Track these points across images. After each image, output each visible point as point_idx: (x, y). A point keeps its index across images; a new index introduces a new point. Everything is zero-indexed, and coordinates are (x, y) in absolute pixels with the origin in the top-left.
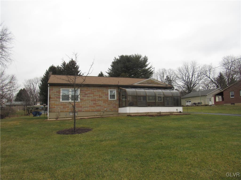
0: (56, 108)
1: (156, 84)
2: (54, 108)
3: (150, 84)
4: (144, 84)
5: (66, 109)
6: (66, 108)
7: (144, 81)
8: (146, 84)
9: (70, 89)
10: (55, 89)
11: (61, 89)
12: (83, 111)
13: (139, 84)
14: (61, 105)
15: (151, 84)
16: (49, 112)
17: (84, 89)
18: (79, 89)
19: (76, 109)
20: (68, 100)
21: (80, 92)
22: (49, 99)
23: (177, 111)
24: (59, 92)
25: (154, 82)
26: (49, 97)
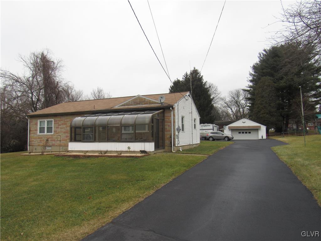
0: (35, 141)
1: (147, 104)
2: (33, 141)
3: (138, 104)
4: (129, 105)
5: (42, 142)
7: (130, 101)
8: (131, 105)
9: (45, 120)
10: (34, 121)
11: (38, 120)
12: (56, 146)
13: (122, 106)
14: (39, 138)
15: (140, 104)
16: (29, 146)
17: (58, 119)
18: (53, 119)
19: (50, 143)
20: (44, 132)
21: (54, 123)
22: (29, 131)
23: (128, 150)
24: (36, 124)
25: (144, 100)
26: (29, 130)
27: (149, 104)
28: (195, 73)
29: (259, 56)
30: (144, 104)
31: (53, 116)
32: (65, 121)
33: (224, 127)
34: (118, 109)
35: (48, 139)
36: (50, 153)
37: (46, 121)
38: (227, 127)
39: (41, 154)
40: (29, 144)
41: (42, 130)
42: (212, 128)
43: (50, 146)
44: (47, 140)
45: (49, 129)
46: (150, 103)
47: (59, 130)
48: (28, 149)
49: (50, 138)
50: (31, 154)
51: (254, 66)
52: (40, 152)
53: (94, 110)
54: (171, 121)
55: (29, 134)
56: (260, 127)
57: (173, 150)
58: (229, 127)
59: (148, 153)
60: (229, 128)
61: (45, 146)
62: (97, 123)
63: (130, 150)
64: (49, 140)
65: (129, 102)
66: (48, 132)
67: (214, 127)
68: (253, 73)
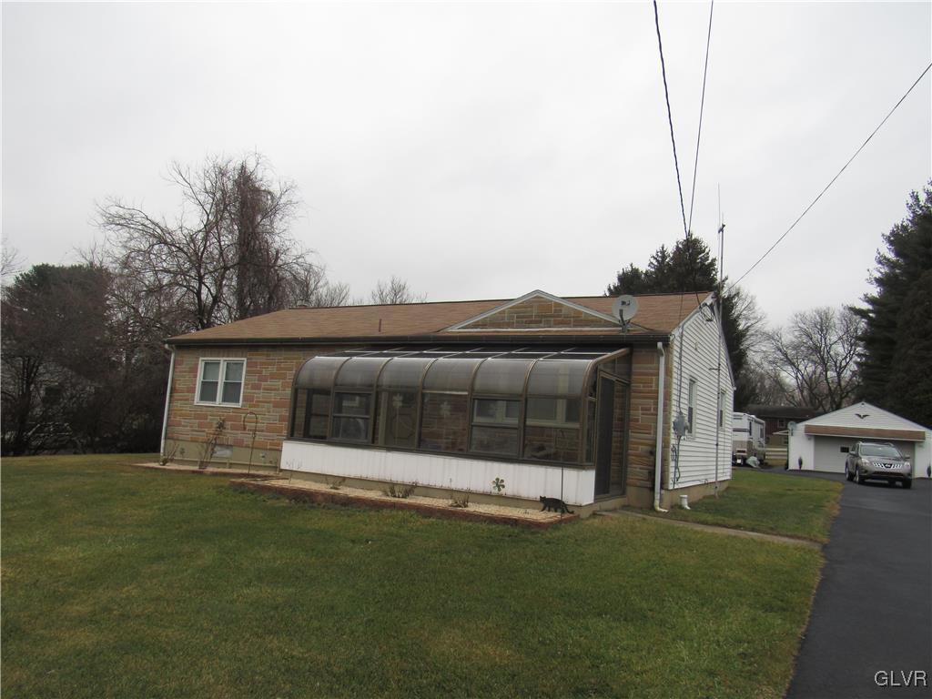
1: (567, 323)
2: (179, 425)
3: (531, 322)
4: (499, 326)
5: (204, 431)
6: (206, 429)
7: (504, 311)
8: (509, 325)
9: (222, 359)
10: (188, 359)
11: (201, 359)
13: (475, 325)
14: (195, 416)
15: (541, 322)
16: (165, 438)
17: (260, 358)
18: (245, 359)
19: (230, 435)
20: (215, 400)
21: (247, 372)
22: (171, 393)
23: (495, 491)
24: (194, 370)
25: (556, 311)
26: (172, 388)
27: (575, 326)
28: (691, 248)
29: (911, 201)
30: (558, 324)
31: (246, 347)
32: (282, 366)
33: (790, 427)
34: (460, 337)
35: (224, 421)
36: (227, 470)
37: (223, 361)
38: (801, 426)
39: (196, 468)
40: (166, 434)
41: (208, 390)
42: (747, 427)
43: (228, 446)
44: (221, 426)
45: (231, 391)
46: (579, 320)
47: (260, 394)
48: (162, 451)
49: (230, 418)
50: (170, 466)
51: (893, 233)
52: (194, 463)
53: (377, 334)
54: (657, 392)
55: (170, 403)
56: (922, 436)
57: (657, 502)
58: (807, 427)
59: (570, 510)
60: (808, 430)
61: (212, 444)
62: (386, 380)
63: (503, 491)
64: (228, 424)
65: (500, 313)
66: (224, 400)
67: (753, 423)
68: (891, 256)
